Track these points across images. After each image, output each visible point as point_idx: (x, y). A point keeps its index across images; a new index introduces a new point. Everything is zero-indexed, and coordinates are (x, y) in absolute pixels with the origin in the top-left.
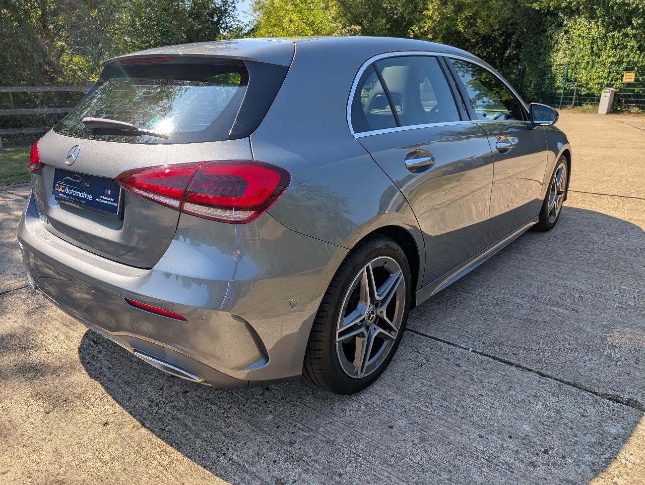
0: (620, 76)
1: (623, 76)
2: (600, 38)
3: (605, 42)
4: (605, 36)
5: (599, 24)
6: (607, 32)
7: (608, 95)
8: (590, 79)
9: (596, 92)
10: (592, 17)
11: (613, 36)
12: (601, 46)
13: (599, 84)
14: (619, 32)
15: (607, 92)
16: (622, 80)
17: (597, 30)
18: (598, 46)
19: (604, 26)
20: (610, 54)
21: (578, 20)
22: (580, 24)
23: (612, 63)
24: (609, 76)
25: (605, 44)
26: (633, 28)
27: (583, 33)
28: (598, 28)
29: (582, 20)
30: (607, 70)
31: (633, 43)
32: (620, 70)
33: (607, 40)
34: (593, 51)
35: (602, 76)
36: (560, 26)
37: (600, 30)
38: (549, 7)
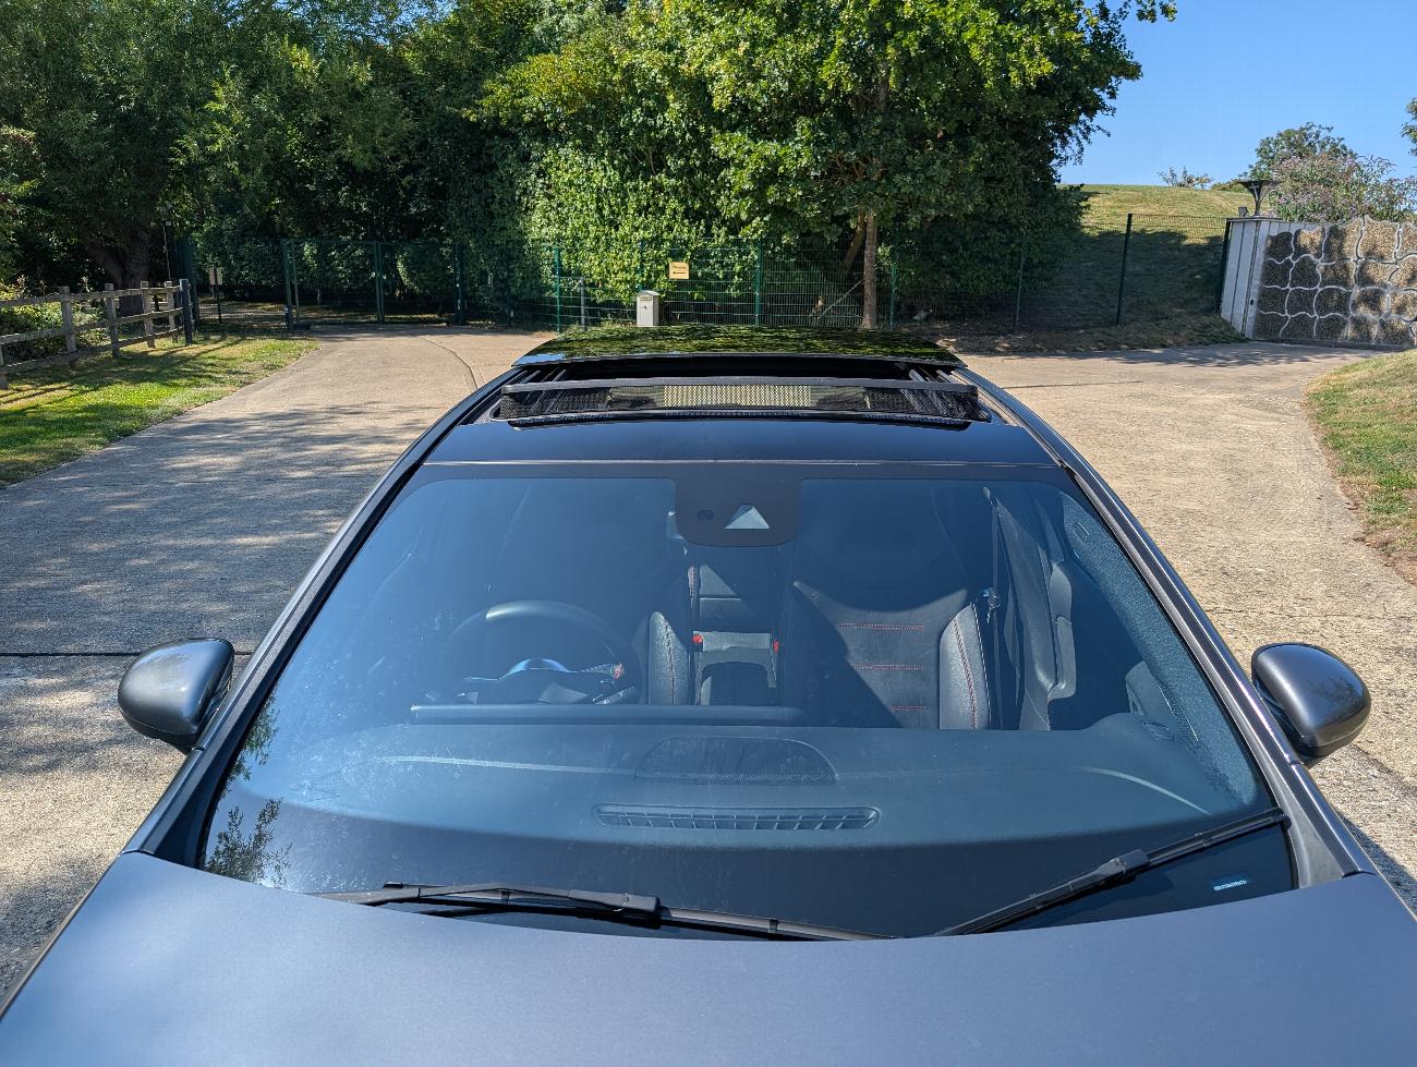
0: (663, 267)
1: (667, 267)
2: (611, 190)
3: (623, 199)
4: (620, 190)
5: (605, 161)
6: (623, 179)
7: (650, 304)
8: (608, 272)
9: (624, 298)
10: (587, 147)
11: (636, 189)
12: (617, 204)
13: (627, 282)
14: (645, 180)
15: (646, 299)
16: (667, 275)
17: (604, 176)
18: (611, 206)
19: (614, 167)
20: (637, 224)
21: (561, 151)
22: (566, 160)
23: (643, 240)
24: (642, 266)
25: (623, 203)
26: (669, 175)
27: (578, 177)
28: (605, 170)
29: (567, 151)
30: (636, 255)
31: (673, 204)
32: (660, 256)
33: (626, 196)
34: (602, 216)
35: (629, 265)
36: (525, 158)
37: (609, 173)
38: (498, 119)
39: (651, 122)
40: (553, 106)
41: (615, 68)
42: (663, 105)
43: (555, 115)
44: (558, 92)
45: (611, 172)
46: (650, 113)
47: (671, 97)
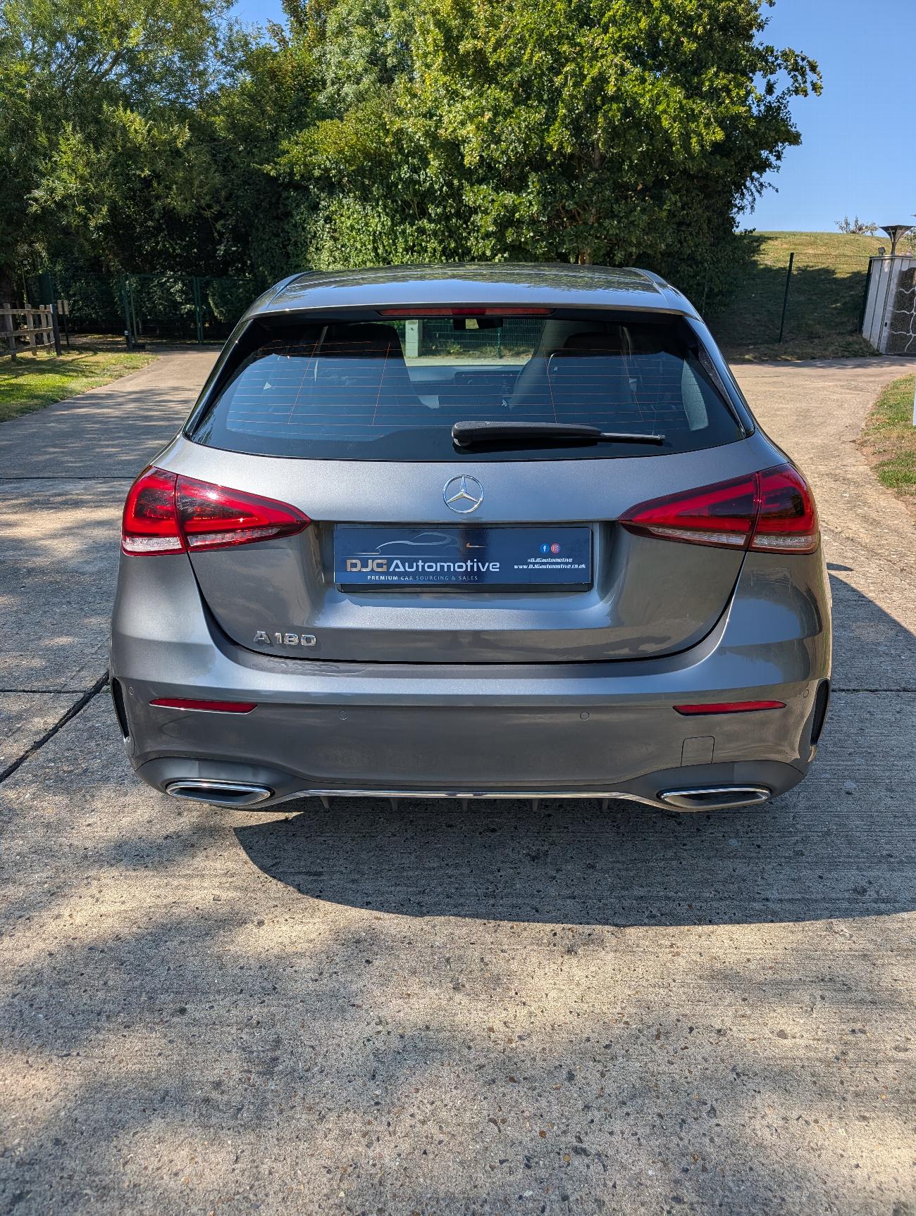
2: (385, 233)
3: (394, 241)
4: (392, 231)
5: (380, 210)
6: (394, 225)
10: (365, 198)
11: (404, 232)
12: (388, 245)
14: (412, 225)
17: (378, 221)
18: (384, 246)
19: (387, 215)
21: (344, 201)
22: (348, 209)
25: (394, 244)
26: (430, 221)
27: (358, 223)
28: (379, 216)
29: (348, 201)
31: (433, 244)
33: (396, 238)
34: (377, 254)
36: (315, 208)
37: (382, 220)
38: (292, 174)
39: (416, 176)
40: (337, 163)
41: (387, 132)
42: (426, 163)
43: (340, 171)
44: (341, 152)
45: (384, 218)
46: (415, 170)
47: (431, 156)
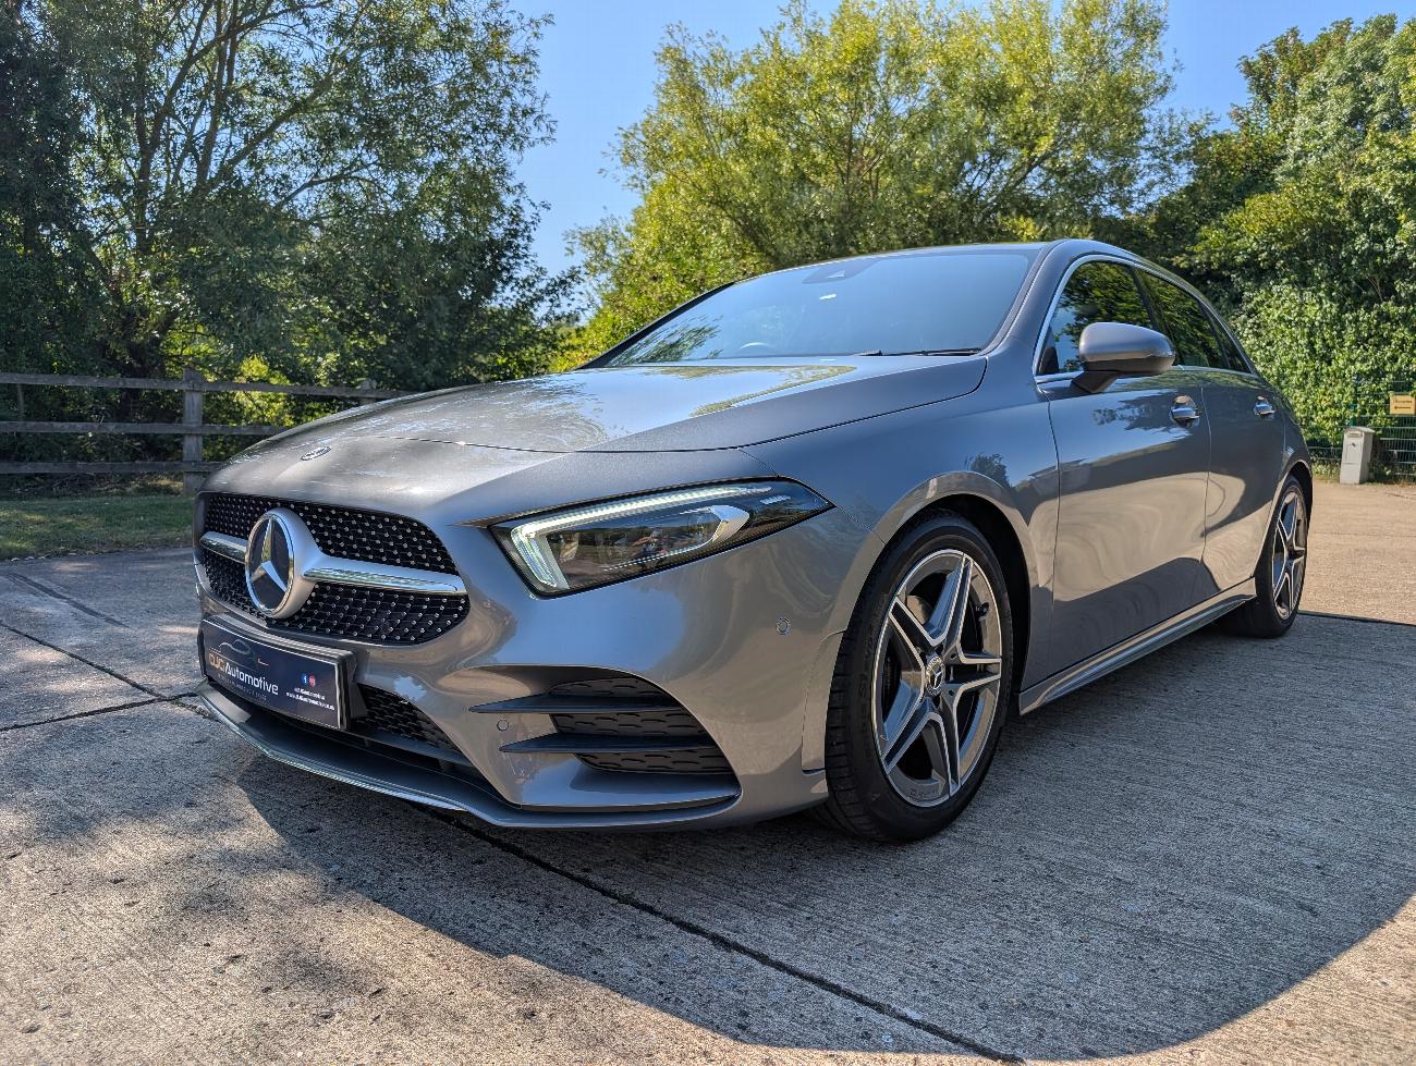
0: (1382, 401)
1: (1388, 401)
2: (1327, 324)
3: (1339, 332)
4: (1338, 320)
5: (1321, 294)
6: (1342, 310)
7: (1360, 441)
8: (1315, 408)
9: (1331, 437)
10: (1304, 281)
11: (1356, 320)
12: (1332, 338)
13: (1335, 418)
14: (1368, 310)
15: (1356, 436)
16: (1387, 410)
17: (1318, 308)
18: (1324, 340)
19: (1332, 299)
20: (1353, 356)
21: (1274, 288)
22: (1279, 297)
23: (1360, 374)
24: (1355, 402)
25: (1340, 336)
26: (1398, 303)
27: (1289, 314)
28: (1321, 303)
29: (1283, 289)
30: (1349, 390)
31: (1403, 333)
32: (1380, 390)
33: (1344, 328)
34: (1314, 351)
35: (1340, 401)
36: (1237, 300)
37: (1325, 306)
38: (1209, 264)
39: (1378, 247)
40: (1269, 244)
41: (1339, 195)
42: (1394, 227)
43: (1271, 254)
44: (1272, 229)
45: (1326, 305)
46: (1378, 238)
47: (1402, 217)
